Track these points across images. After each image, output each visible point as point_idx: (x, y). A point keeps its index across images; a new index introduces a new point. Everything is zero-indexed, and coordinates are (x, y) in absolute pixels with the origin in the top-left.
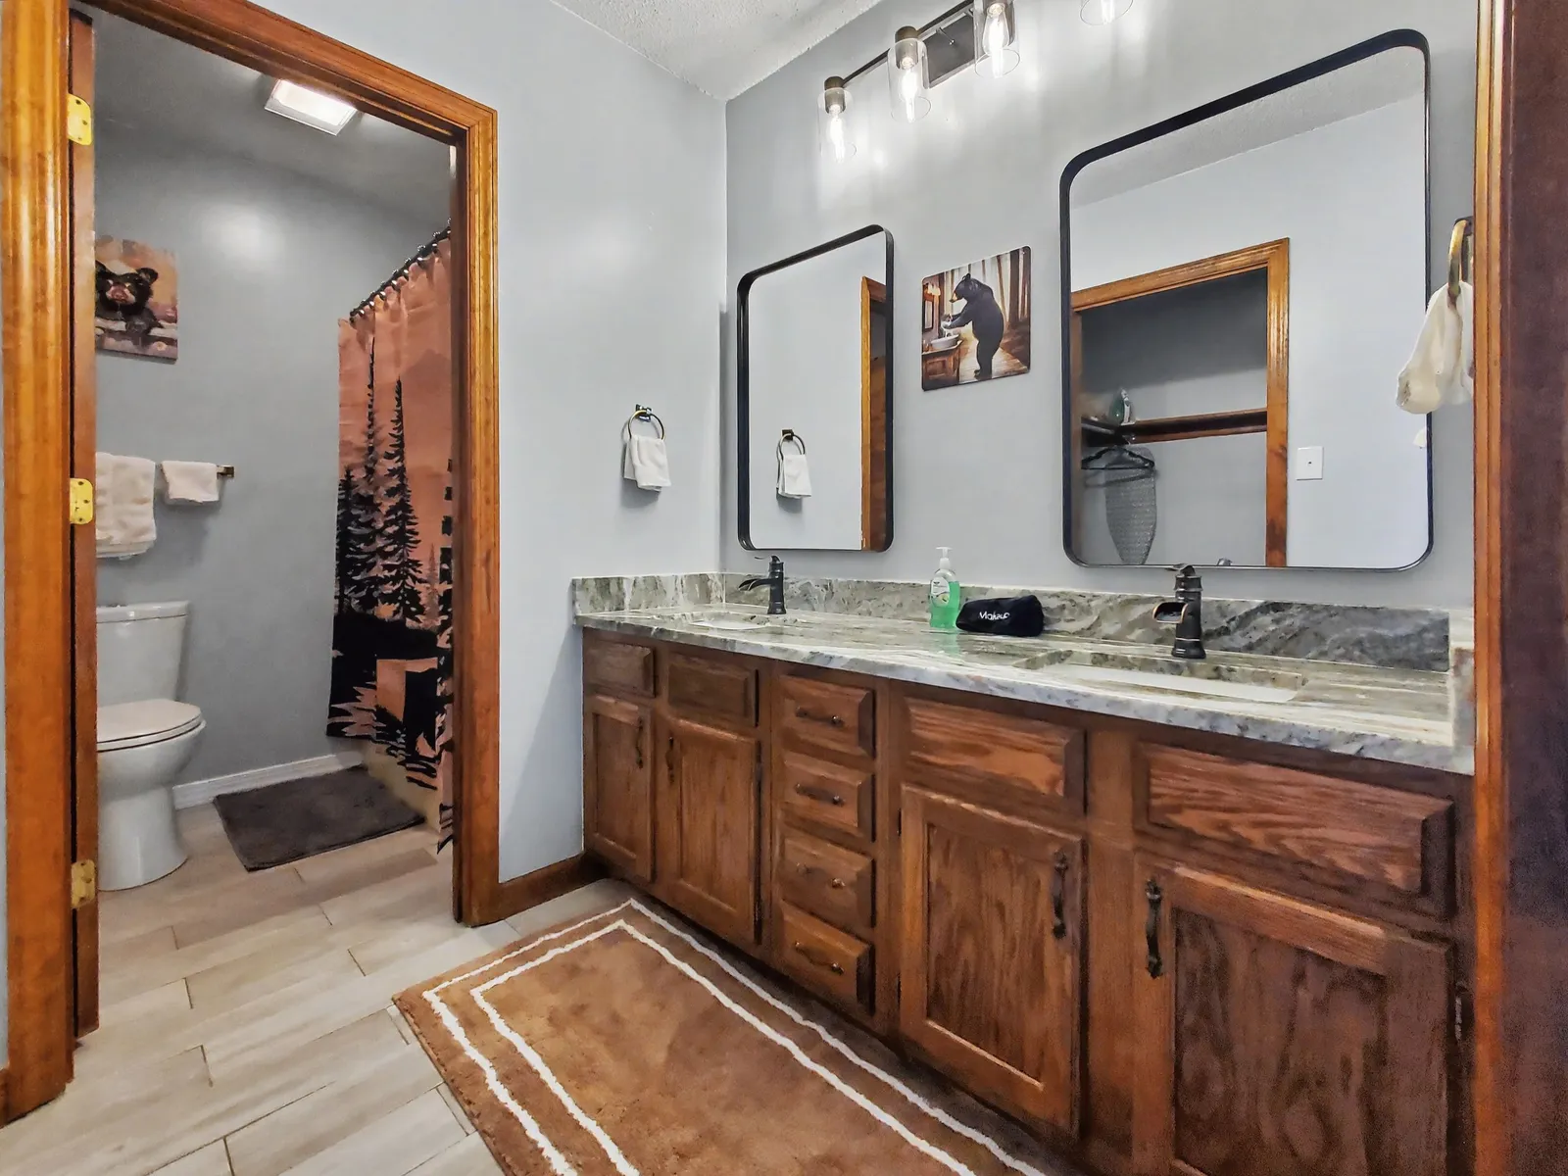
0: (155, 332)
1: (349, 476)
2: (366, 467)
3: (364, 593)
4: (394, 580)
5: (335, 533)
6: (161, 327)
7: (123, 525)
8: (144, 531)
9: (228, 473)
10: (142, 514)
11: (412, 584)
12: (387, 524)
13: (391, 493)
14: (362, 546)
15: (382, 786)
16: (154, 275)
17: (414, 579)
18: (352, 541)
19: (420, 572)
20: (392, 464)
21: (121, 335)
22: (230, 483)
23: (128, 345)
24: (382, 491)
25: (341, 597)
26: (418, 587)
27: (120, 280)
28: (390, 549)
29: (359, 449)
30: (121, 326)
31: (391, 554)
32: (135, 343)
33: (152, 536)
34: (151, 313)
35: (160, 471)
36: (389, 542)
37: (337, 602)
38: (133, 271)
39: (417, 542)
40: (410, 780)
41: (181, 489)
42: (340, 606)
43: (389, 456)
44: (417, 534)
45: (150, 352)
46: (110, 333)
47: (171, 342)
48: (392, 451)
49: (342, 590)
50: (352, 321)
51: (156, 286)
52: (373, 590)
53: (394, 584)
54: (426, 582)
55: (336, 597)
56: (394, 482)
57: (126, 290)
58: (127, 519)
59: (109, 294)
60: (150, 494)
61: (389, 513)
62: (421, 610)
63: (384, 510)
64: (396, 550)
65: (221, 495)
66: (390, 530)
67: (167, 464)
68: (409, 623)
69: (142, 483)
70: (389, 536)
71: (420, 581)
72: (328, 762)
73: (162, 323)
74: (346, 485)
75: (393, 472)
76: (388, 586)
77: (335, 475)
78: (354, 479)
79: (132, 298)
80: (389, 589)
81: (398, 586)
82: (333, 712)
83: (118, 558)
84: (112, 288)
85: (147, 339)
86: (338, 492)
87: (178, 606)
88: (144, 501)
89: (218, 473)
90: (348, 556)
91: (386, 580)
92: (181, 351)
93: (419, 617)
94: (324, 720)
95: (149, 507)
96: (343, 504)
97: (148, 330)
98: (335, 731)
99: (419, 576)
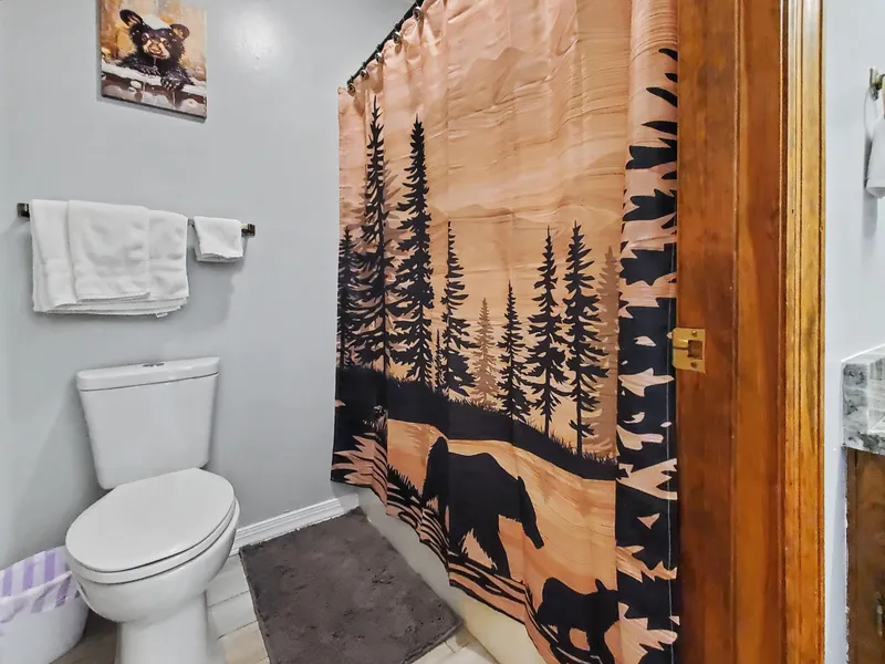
0: (187, 89)
1: (348, 237)
2: (362, 227)
3: (363, 347)
4: (409, 338)
5: (337, 290)
6: (192, 84)
7: (159, 281)
8: (179, 287)
9: (249, 231)
10: (176, 270)
11: (456, 348)
12: (400, 279)
13: (405, 246)
14: (360, 302)
15: (391, 548)
16: (186, 32)
17: (459, 342)
18: (352, 298)
19: (466, 334)
20: (406, 216)
21: (156, 90)
22: (251, 240)
23: (162, 100)
24: (395, 245)
25: (342, 350)
26: (463, 352)
27: (155, 34)
28: (404, 305)
29: (358, 211)
30: (156, 81)
31: (405, 311)
32: (170, 98)
33: (185, 292)
34: (184, 71)
35: (192, 225)
36: (401, 298)
37: (339, 355)
38: (167, 26)
39: (464, 297)
40: (453, 583)
41: (211, 246)
42: (342, 358)
43: (403, 208)
44: (462, 287)
45: (182, 109)
46: (148, 87)
47: (200, 99)
48: (406, 201)
49: (343, 344)
50: (351, 88)
51: (188, 43)
52: (372, 344)
53: (408, 343)
54: (473, 346)
55: (338, 350)
56: (409, 235)
57: (161, 45)
58: (164, 275)
59: (145, 47)
60: (183, 250)
61: (402, 268)
62: (469, 380)
63: (396, 264)
64: (410, 307)
65: (244, 253)
66: (406, 285)
67: (198, 220)
68: (453, 395)
69: (177, 238)
70: (403, 292)
71: (467, 345)
72: (332, 507)
73: (193, 79)
74: (346, 244)
75: (406, 225)
76: (402, 344)
77: (338, 236)
78: (352, 239)
79: (167, 54)
80: (402, 347)
81: (412, 345)
82: (337, 459)
83: (154, 315)
84: (149, 42)
85: (180, 96)
86: (339, 251)
87: (209, 363)
88: (177, 257)
89: (243, 230)
90: (349, 311)
91: (399, 338)
92: (211, 109)
93: (464, 388)
94: (328, 467)
95: (182, 263)
96: (343, 262)
97: (181, 87)
98: (338, 476)
99: (464, 338)
